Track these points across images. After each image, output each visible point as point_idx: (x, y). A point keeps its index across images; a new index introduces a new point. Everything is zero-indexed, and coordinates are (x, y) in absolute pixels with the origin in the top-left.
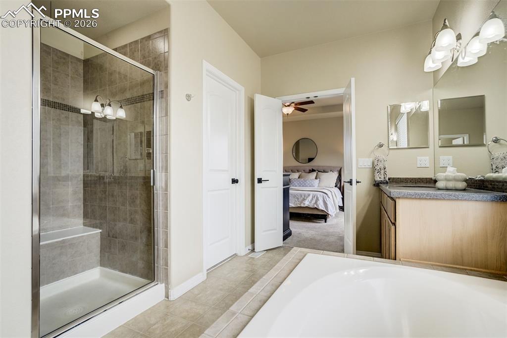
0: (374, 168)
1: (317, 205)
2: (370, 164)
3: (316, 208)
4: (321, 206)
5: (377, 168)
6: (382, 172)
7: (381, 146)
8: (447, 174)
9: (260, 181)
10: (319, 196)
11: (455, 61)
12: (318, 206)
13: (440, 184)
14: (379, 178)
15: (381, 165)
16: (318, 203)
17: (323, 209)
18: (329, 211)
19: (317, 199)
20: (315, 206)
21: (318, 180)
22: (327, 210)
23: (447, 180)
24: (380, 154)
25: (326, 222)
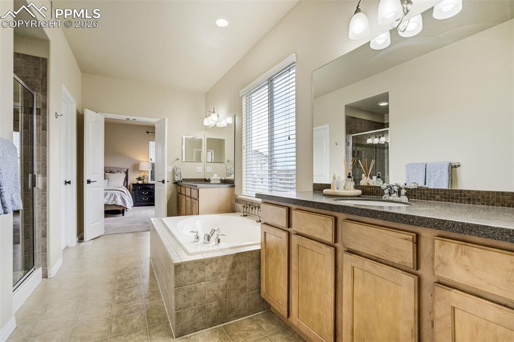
0: (174, 172)
1: (115, 201)
2: (171, 170)
3: (115, 204)
4: (120, 203)
5: (176, 173)
6: (179, 175)
7: (178, 160)
8: (214, 177)
9: (89, 182)
10: (116, 194)
11: (216, 125)
12: (117, 203)
13: (212, 182)
14: (177, 179)
15: (178, 171)
16: (116, 200)
17: (121, 205)
18: (127, 206)
19: (115, 197)
20: (114, 203)
21: (107, 180)
22: (126, 205)
23: (215, 180)
24: (177, 164)
25: (123, 215)
